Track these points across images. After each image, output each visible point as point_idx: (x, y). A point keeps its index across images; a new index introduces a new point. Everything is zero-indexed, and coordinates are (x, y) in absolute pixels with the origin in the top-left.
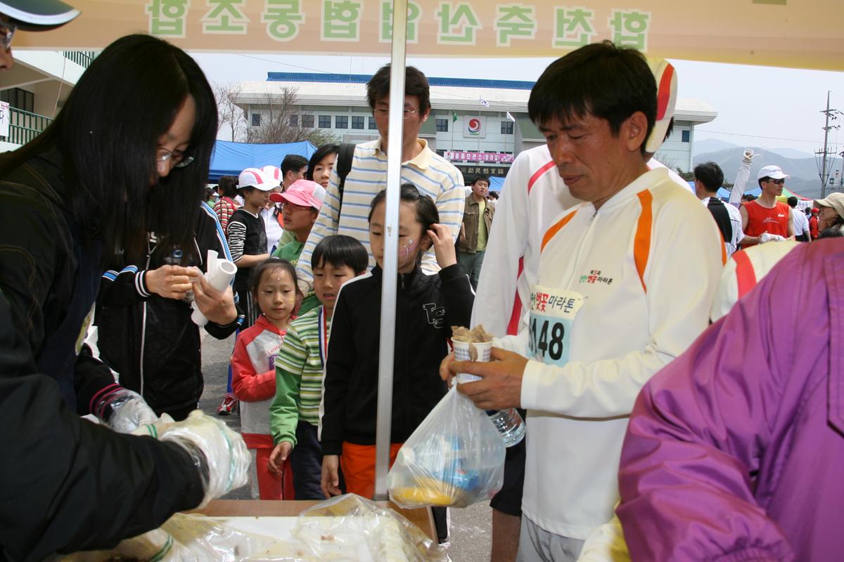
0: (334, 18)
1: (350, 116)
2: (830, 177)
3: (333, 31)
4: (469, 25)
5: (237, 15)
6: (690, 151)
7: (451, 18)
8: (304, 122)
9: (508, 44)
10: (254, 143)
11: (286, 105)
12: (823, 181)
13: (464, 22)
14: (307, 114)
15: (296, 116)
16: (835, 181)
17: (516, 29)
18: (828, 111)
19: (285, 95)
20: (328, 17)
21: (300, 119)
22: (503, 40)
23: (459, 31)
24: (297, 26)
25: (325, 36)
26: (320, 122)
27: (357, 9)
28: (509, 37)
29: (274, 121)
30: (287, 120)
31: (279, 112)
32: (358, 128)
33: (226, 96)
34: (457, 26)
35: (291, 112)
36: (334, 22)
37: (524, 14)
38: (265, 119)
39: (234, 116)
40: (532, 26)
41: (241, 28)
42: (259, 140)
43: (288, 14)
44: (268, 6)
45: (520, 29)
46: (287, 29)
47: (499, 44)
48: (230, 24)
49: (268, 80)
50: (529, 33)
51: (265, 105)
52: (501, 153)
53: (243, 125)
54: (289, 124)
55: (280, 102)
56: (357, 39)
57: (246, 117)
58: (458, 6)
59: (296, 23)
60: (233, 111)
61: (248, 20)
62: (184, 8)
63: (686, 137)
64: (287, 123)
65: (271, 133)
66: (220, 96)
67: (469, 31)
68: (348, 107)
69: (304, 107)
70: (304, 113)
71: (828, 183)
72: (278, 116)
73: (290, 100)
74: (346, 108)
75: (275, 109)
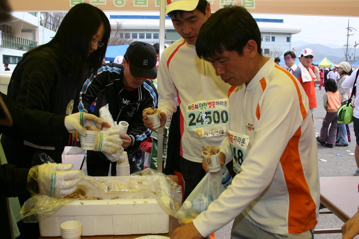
1: (145, 33)
2: (349, 56)
3: (138, 3)
6: (290, 46)
8: (126, 36)
11: (118, 29)
12: (346, 58)
14: (127, 33)
15: (122, 34)
16: (351, 58)
18: (348, 28)
19: (118, 25)
21: (124, 35)
24: (125, 1)
25: (135, 5)
26: (133, 36)
29: (113, 36)
30: (119, 36)
31: (115, 32)
32: (149, 38)
35: (120, 32)
41: (104, 2)
46: (121, 2)
48: (100, 1)
50: (211, 2)
54: (119, 37)
55: (115, 28)
56: (147, 6)
63: (288, 40)
65: (112, 41)
68: (144, 29)
69: (126, 30)
70: (126, 32)
71: (349, 58)
72: (115, 34)
73: (120, 27)
74: (143, 30)
75: (113, 31)
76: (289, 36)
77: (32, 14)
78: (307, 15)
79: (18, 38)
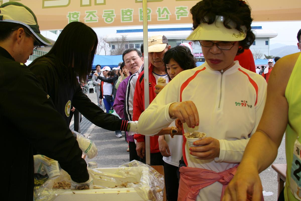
0: (125, 15)
3: (125, 19)
4: (167, 14)
5: (95, 16)
6: (269, 48)
7: (161, 12)
9: (180, 19)
10: (113, 55)
11: (123, 41)
13: (165, 13)
14: (131, 44)
15: (127, 45)
17: (182, 14)
19: (123, 38)
20: (123, 15)
21: (129, 46)
22: (178, 18)
23: (164, 16)
24: (113, 18)
25: (122, 21)
26: (136, 46)
27: (132, 12)
28: (180, 17)
29: (119, 47)
31: (121, 44)
33: (102, 39)
34: (163, 15)
35: (125, 44)
36: (125, 16)
37: (184, 9)
38: (116, 46)
39: (106, 46)
40: (187, 13)
41: (96, 20)
42: (115, 54)
43: (110, 15)
44: (104, 13)
45: (183, 14)
46: (110, 19)
47: (177, 19)
48: (93, 19)
49: (117, 33)
50: (186, 15)
51: (116, 42)
52: (201, 53)
53: (109, 49)
55: (121, 40)
56: (132, 21)
57: (110, 46)
58: (163, 8)
59: (113, 17)
60: (105, 45)
61: (98, 18)
62: (78, 16)
63: (267, 43)
64: (124, 47)
65: (119, 51)
66: (100, 40)
67: (167, 16)
69: (130, 42)
73: (125, 39)
75: (119, 43)
76: (267, 40)
77: (53, 32)
78: (271, 22)
79: (42, 52)
